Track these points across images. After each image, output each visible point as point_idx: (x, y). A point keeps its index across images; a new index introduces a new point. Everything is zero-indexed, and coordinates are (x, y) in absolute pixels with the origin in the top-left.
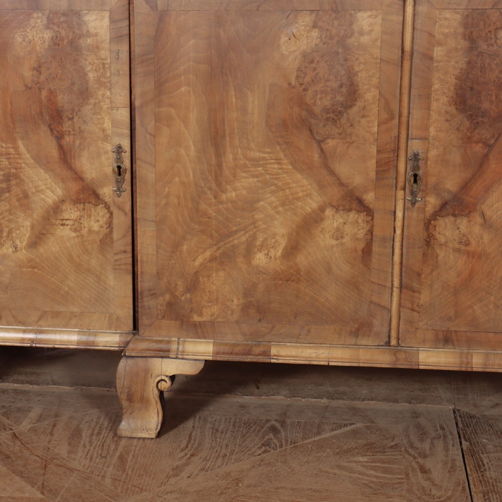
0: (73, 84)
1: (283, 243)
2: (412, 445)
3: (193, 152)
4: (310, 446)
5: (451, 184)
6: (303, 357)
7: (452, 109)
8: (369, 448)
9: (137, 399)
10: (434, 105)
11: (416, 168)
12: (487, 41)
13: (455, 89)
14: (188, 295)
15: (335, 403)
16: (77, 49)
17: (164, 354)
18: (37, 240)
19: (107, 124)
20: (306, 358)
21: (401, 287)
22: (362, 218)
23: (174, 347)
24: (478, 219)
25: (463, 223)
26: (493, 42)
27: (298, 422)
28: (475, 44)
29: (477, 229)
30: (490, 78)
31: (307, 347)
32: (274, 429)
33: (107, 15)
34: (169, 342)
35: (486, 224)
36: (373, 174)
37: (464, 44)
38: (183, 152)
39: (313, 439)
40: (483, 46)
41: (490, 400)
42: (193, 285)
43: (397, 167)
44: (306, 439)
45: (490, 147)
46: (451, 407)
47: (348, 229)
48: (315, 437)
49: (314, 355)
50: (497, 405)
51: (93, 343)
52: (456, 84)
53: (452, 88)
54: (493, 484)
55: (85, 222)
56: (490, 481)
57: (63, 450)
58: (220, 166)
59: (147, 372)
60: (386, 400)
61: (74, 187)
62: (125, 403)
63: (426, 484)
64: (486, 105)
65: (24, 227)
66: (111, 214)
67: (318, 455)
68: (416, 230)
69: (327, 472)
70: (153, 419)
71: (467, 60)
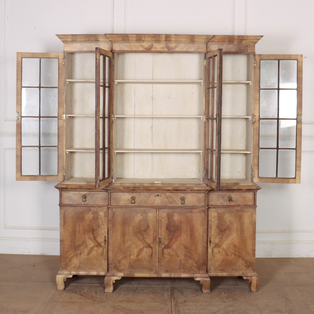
0: (97, 224)
1: (136, 254)
2: (161, 292)
3: (119, 237)
5: (166, 243)
7: (166, 230)
8: (153, 293)
9: (108, 285)
10: (163, 229)
11: (160, 240)
14: (118, 264)
15: (147, 286)
16: (98, 218)
17: (114, 276)
18: (89, 254)
19: (103, 232)
21: (158, 262)
22: (151, 249)
23: (116, 274)
24: (171, 249)
25: (169, 250)
26: (172, 218)
27: (140, 289)
29: (171, 251)
30: (172, 224)
32: (135, 291)
33: (103, 212)
34: (115, 273)
35: (173, 250)
36: (152, 241)
37: (167, 219)
38: (117, 237)
39: (143, 292)
40: (170, 219)
42: (119, 262)
43: (156, 240)
44: (141, 292)
45: (173, 236)
46: (170, 286)
47: (148, 251)
49: (142, 275)
51: (99, 274)
52: (166, 225)
54: (175, 297)
55: (98, 250)
57: (94, 295)
58: (124, 240)
59: (110, 279)
60: (157, 285)
61: (96, 244)
62: (106, 286)
63: (163, 298)
64: (172, 229)
65: (86, 251)
66: (103, 249)
67: (144, 294)
68: (161, 252)
69: (145, 297)
70: (111, 289)
71: (168, 221)
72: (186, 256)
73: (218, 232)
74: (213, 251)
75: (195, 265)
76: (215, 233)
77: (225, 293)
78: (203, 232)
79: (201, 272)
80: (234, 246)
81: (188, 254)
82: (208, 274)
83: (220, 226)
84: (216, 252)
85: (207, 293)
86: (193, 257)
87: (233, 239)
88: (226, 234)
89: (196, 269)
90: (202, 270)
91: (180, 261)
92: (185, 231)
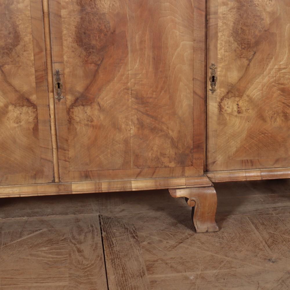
2: (74, 238)
4: (14, 245)
5: (79, 88)
6: (5, 194)
7: (75, 45)
8: (50, 242)
10: (65, 43)
11: (58, 79)
12: (90, 6)
13: (75, 33)
15: (31, 219)
20: (6, 194)
21: (57, 148)
22: (30, 110)
24: (97, 107)
25: (88, 109)
26: (94, 6)
27: (9, 232)
28: (84, 8)
29: (96, 112)
30: (94, 27)
31: (7, 187)
35: (101, 109)
36: (34, 85)
37: (78, 8)
39: (17, 241)
40: (89, 9)
41: (119, 208)
43: (47, 80)
44: (13, 241)
45: (99, 66)
46: (98, 214)
47: (23, 117)
48: (18, 239)
49: (11, 192)
50: (123, 210)
52: (76, 31)
53: (74, 33)
54: (117, 254)
56: (116, 252)
60: (61, 214)
63: (80, 258)
64: (93, 42)
67: (19, 249)
68: (63, 115)
69: (24, 259)
71: (81, 17)
72: (141, 125)
73: (235, 51)
74: (220, 108)
75: (171, 151)
76: (227, 54)
77: (257, 228)
78: (194, 49)
79: (189, 171)
80: (283, 90)
81: (147, 120)
82: (210, 175)
83: (243, 31)
84: (229, 110)
85: (207, 231)
86: (165, 128)
87: (280, 69)
88: (258, 56)
89: (172, 165)
90: (192, 165)
91: (126, 142)
92: (138, 47)
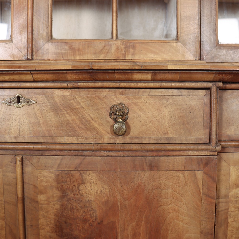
10: (42, 232)
12: (73, 191)
13: (54, 222)
26: (77, 192)
28: (65, 194)
30: (77, 216)
40: (71, 195)
52: (55, 219)
53: (53, 222)
64: (76, 233)
71: (61, 203)
